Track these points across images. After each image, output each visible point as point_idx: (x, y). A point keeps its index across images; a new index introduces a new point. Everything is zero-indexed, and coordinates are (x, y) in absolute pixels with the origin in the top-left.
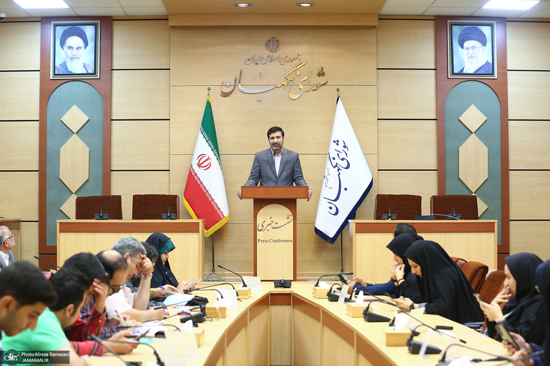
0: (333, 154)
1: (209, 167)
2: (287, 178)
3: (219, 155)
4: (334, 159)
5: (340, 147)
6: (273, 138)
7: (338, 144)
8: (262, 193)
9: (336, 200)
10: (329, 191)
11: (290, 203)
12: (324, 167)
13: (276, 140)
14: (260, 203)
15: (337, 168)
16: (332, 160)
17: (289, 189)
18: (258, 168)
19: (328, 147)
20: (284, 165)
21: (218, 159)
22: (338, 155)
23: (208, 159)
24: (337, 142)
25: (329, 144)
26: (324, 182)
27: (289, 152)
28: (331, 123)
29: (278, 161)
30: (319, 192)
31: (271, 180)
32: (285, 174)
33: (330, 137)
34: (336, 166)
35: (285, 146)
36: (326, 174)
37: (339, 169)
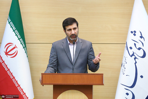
0: (130, 44)
1: (15, 55)
2: (81, 65)
3: (25, 43)
4: (131, 48)
5: (137, 38)
6: (70, 30)
7: (135, 35)
8: (60, 80)
9: (133, 86)
10: (126, 79)
11: (87, 89)
12: (122, 55)
13: (73, 32)
14: (59, 89)
15: (133, 57)
16: (129, 49)
17: (85, 76)
18: (55, 57)
19: (126, 38)
20: (79, 52)
21: (25, 47)
22: (135, 44)
23: (14, 48)
24: (134, 33)
25: (127, 34)
26: (121, 70)
27: (83, 41)
28: (129, 15)
29: (72, 49)
30: (117, 79)
31: (68, 66)
32: (80, 61)
33: (128, 28)
34: (133, 55)
35: (80, 36)
36: (124, 62)
37: (135, 58)
